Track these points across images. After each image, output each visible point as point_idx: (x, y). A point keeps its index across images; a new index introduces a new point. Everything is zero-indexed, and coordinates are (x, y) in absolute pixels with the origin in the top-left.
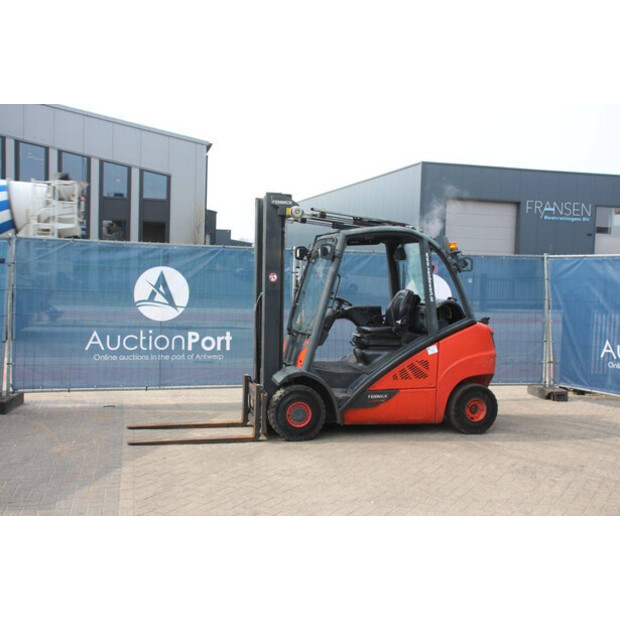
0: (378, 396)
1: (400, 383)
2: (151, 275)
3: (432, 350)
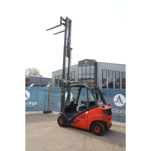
0: (76, 121)
1: (80, 119)
2: (117, 96)
3: (87, 112)
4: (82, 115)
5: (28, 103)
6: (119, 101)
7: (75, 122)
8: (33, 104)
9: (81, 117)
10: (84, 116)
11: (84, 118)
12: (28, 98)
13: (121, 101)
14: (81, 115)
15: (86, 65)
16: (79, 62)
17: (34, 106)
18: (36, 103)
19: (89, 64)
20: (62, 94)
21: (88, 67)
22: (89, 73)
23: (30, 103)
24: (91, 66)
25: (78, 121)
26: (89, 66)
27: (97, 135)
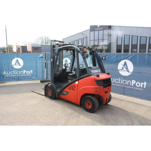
0: (65, 93)
3: (77, 83)
4: (72, 86)
5: (22, 72)
6: (124, 69)
7: (65, 95)
8: (28, 72)
9: (70, 89)
10: (74, 88)
11: (74, 90)
12: (22, 66)
13: (127, 68)
14: (70, 86)
15: (99, 29)
16: (90, 26)
17: (29, 75)
18: (31, 72)
19: (102, 29)
20: (52, 60)
21: (101, 32)
22: (102, 39)
23: (24, 72)
24: (104, 30)
25: (68, 93)
26: (103, 31)
27: (89, 112)
